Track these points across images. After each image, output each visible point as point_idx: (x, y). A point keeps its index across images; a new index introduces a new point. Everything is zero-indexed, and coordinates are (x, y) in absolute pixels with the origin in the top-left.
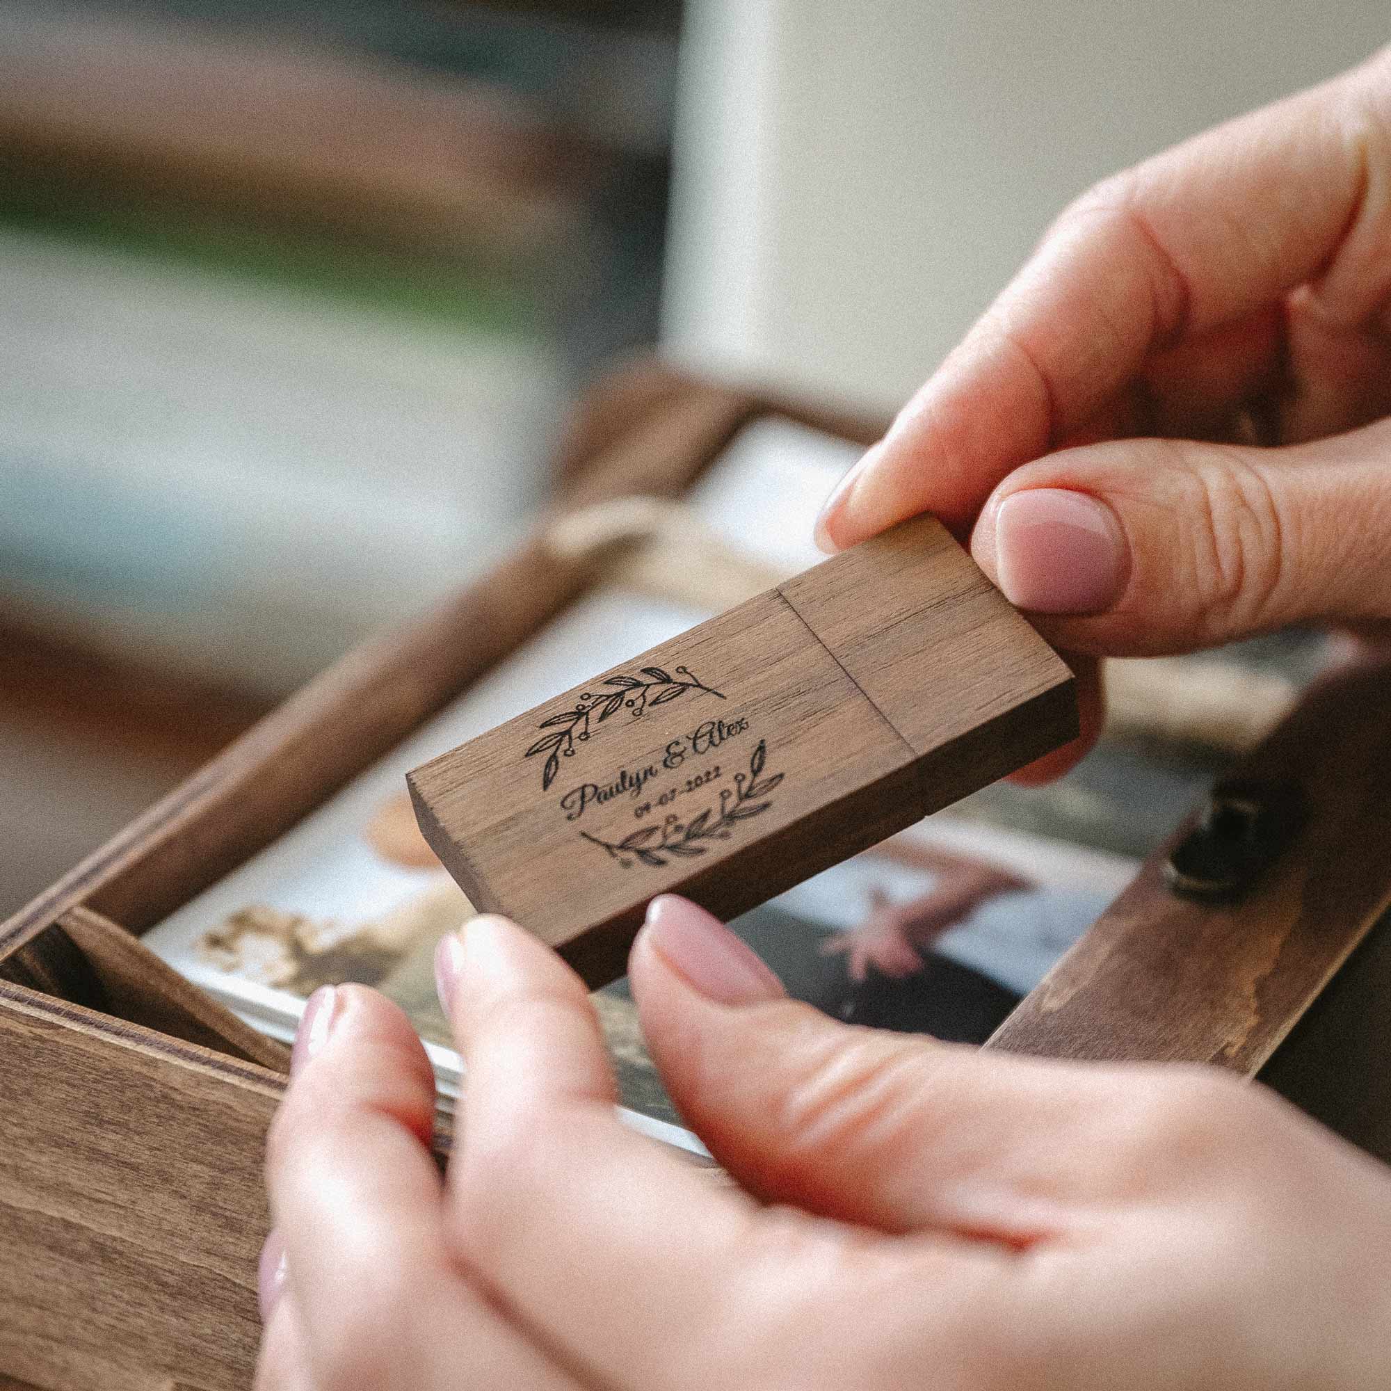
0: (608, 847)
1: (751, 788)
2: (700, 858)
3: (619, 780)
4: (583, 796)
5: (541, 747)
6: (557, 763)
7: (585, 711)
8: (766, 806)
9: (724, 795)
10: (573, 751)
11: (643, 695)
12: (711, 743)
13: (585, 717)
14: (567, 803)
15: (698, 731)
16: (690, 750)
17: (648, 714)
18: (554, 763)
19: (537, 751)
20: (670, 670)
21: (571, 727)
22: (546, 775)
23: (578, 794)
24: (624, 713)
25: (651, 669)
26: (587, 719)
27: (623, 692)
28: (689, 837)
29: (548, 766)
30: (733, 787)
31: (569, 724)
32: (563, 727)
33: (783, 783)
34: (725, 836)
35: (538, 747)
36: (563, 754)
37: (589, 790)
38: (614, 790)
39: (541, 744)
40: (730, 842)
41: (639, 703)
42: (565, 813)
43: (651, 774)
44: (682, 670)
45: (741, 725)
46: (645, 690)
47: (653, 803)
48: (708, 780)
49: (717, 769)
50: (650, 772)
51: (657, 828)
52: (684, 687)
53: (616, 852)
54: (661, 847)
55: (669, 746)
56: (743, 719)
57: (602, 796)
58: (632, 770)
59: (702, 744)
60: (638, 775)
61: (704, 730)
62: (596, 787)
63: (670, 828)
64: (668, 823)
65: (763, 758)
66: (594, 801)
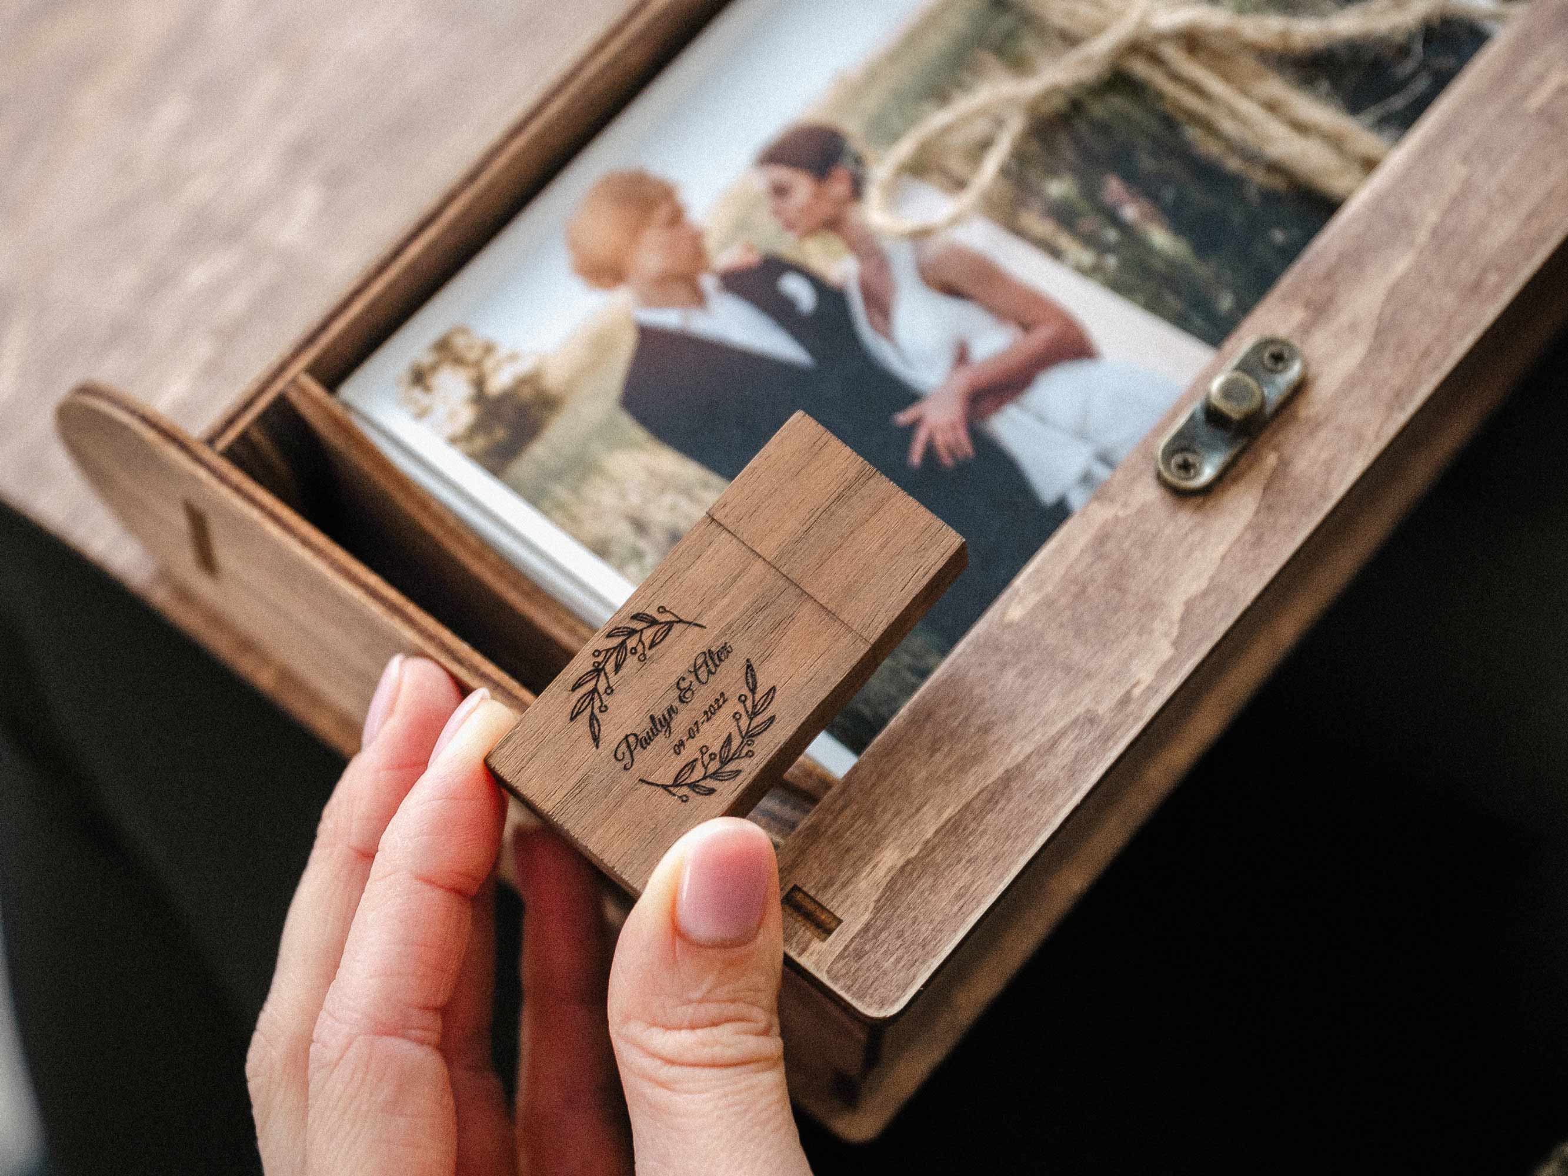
0: (665, 787)
1: (754, 706)
2: (740, 778)
3: (651, 725)
4: (629, 746)
5: (580, 709)
6: (597, 720)
7: (601, 667)
8: (772, 719)
9: (736, 717)
10: (606, 706)
11: (640, 640)
12: (710, 672)
13: (603, 672)
14: (620, 756)
15: (695, 663)
16: (695, 683)
17: (652, 656)
18: (595, 722)
19: (578, 714)
20: (652, 612)
21: (596, 685)
22: (593, 733)
23: (624, 746)
24: (631, 662)
25: (638, 614)
26: (605, 674)
27: (624, 642)
28: (724, 762)
29: (591, 725)
30: (740, 708)
31: (594, 682)
32: (589, 686)
33: (778, 693)
34: (750, 754)
35: (577, 709)
36: (598, 710)
37: (631, 739)
38: (651, 734)
39: (578, 706)
40: (755, 760)
41: (640, 649)
42: (621, 765)
43: (674, 712)
44: (662, 610)
45: (725, 651)
46: (641, 636)
47: (684, 739)
48: (720, 707)
49: (722, 694)
50: (671, 710)
51: (696, 760)
52: (670, 624)
53: (671, 789)
54: (704, 778)
55: (678, 683)
56: (726, 643)
57: (644, 742)
58: (658, 714)
59: (703, 674)
60: (663, 715)
61: (699, 662)
62: (635, 735)
63: (706, 758)
64: (703, 754)
65: (754, 676)
66: (639, 748)
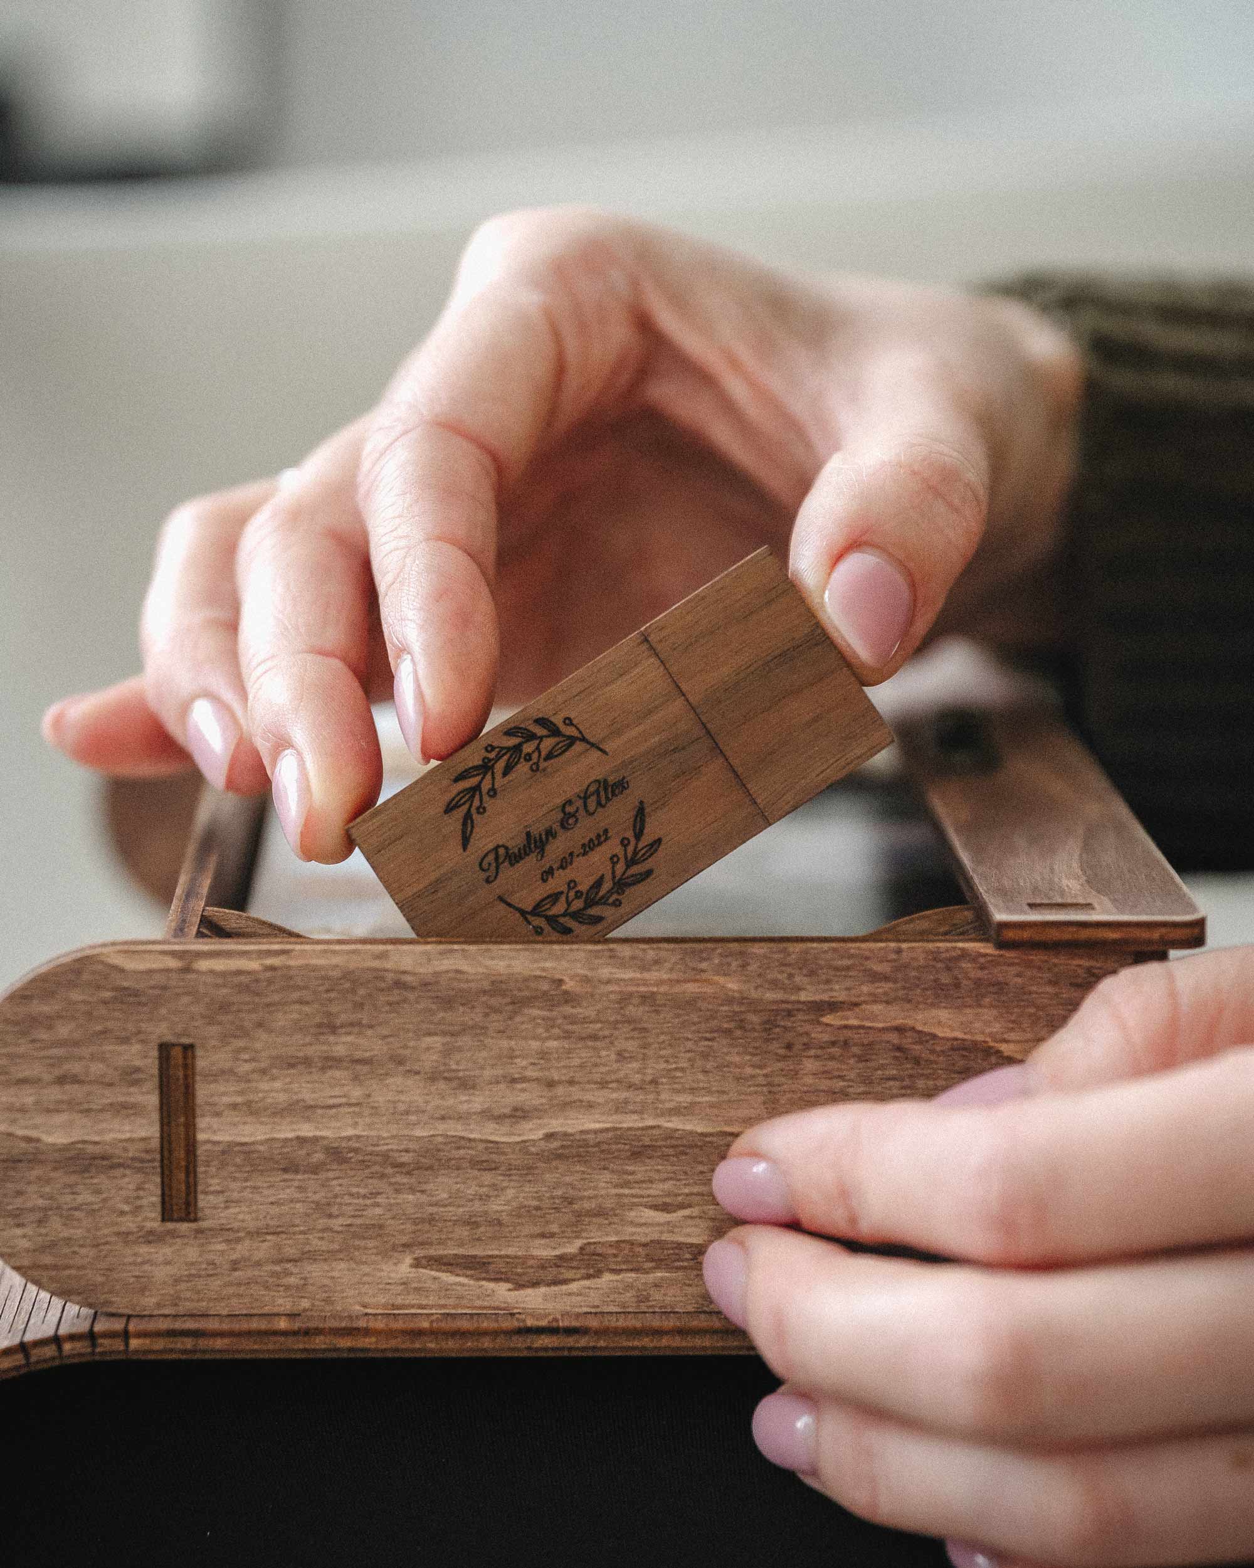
0: (523, 913)
1: (635, 853)
3: (525, 843)
4: (497, 858)
5: (457, 802)
6: (472, 822)
7: (490, 764)
8: (649, 873)
9: (614, 859)
10: (484, 808)
11: (538, 748)
12: (599, 804)
13: (491, 771)
14: (485, 865)
15: (587, 789)
16: (582, 812)
17: (545, 768)
18: (469, 822)
19: (454, 807)
20: (558, 720)
21: (480, 782)
22: (464, 832)
23: (491, 857)
24: (523, 768)
25: (543, 719)
26: (493, 773)
27: (520, 744)
28: (589, 904)
29: (464, 824)
30: (619, 850)
31: (479, 778)
32: (473, 782)
33: (662, 847)
34: (618, 904)
35: (454, 802)
36: (475, 811)
37: (502, 851)
38: (522, 851)
39: (456, 800)
40: (621, 911)
41: (535, 756)
42: (484, 875)
43: (552, 835)
44: (568, 721)
45: (621, 786)
46: (539, 745)
47: (555, 867)
48: (600, 844)
49: (606, 831)
50: (550, 833)
51: (562, 893)
52: (572, 740)
53: (529, 917)
54: (564, 915)
55: (564, 806)
56: (624, 778)
57: (514, 858)
58: (535, 833)
59: (592, 803)
60: (540, 835)
61: (592, 789)
62: (506, 848)
63: (572, 894)
64: (570, 888)
65: (643, 822)
66: (506, 864)
